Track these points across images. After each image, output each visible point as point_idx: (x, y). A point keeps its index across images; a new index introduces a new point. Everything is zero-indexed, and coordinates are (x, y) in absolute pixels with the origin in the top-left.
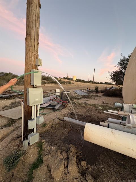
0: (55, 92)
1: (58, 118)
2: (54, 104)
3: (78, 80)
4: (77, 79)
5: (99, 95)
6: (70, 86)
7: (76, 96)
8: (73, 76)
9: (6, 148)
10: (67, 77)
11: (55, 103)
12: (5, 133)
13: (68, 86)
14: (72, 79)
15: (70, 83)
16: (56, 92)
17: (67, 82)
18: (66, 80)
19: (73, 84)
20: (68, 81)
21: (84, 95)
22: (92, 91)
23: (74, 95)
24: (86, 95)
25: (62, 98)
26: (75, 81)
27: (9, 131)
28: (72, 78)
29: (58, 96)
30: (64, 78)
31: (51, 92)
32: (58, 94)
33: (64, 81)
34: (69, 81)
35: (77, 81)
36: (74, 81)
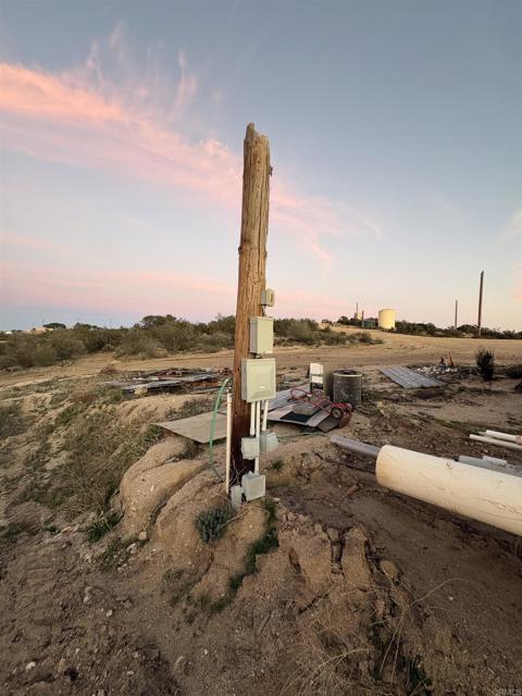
0: (308, 375)
1: (316, 451)
2: (305, 412)
3: (403, 328)
4: (397, 324)
5: (495, 387)
6: (365, 351)
7: (390, 391)
8: (380, 312)
9: (193, 500)
10: (356, 314)
11: (307, 408)
12: (186, 472)
13: (358, 352)
14: (374, 324)
15: (365, 340)
16: (311, 372)
17: (352, 338)
18: (351, 330)
19: (380, 342)
20: (358, 334)
21: (423, 387)
22: (465, 372)
23: (379, 387)
24: (432, 387)
25: (330, 393)
26: (391, 331)
27: (193, 468)
28: (376, 320)
29: (317, 386)
30: (344, 322)
31: (294, 376)
32: (319, 380)
33: (343, 333)
34: (362, 331)
35: (396, 332)
36: (383, 330)
